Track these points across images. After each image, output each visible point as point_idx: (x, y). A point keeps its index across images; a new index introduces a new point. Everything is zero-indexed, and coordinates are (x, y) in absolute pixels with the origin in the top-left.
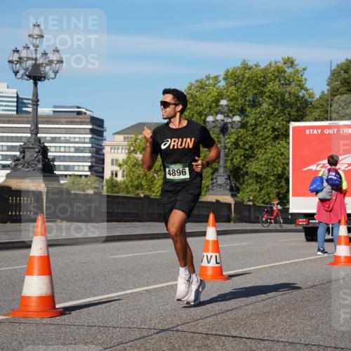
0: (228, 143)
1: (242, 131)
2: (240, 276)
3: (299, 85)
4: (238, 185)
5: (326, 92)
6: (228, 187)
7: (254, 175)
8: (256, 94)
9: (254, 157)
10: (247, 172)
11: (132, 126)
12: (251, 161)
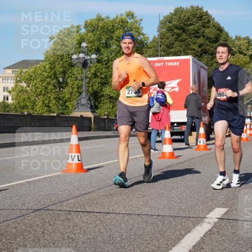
0: (89, 74)
1: (99, 65)
2: (96, 169)
3: (137, 31)
4: (97, 104)
5: (157, 37)
6: (89, 106)
7: (109, 97)
8: (107, 38)
9: (108, 84)
10: (103, 95)
11: (18, 63)
12: (106, 87)
